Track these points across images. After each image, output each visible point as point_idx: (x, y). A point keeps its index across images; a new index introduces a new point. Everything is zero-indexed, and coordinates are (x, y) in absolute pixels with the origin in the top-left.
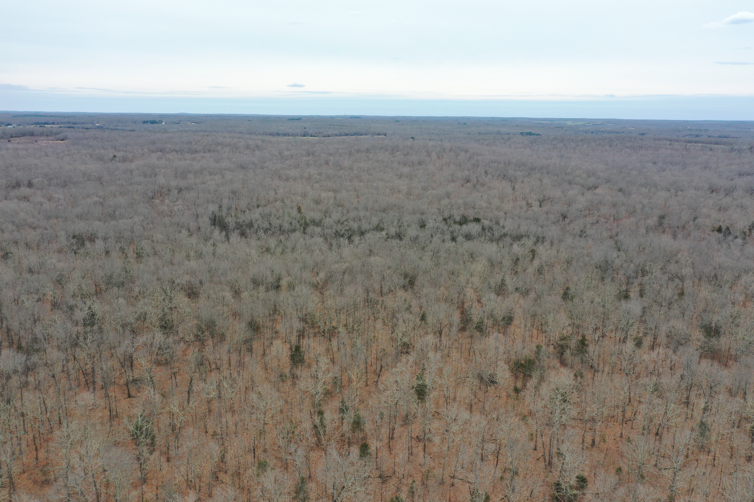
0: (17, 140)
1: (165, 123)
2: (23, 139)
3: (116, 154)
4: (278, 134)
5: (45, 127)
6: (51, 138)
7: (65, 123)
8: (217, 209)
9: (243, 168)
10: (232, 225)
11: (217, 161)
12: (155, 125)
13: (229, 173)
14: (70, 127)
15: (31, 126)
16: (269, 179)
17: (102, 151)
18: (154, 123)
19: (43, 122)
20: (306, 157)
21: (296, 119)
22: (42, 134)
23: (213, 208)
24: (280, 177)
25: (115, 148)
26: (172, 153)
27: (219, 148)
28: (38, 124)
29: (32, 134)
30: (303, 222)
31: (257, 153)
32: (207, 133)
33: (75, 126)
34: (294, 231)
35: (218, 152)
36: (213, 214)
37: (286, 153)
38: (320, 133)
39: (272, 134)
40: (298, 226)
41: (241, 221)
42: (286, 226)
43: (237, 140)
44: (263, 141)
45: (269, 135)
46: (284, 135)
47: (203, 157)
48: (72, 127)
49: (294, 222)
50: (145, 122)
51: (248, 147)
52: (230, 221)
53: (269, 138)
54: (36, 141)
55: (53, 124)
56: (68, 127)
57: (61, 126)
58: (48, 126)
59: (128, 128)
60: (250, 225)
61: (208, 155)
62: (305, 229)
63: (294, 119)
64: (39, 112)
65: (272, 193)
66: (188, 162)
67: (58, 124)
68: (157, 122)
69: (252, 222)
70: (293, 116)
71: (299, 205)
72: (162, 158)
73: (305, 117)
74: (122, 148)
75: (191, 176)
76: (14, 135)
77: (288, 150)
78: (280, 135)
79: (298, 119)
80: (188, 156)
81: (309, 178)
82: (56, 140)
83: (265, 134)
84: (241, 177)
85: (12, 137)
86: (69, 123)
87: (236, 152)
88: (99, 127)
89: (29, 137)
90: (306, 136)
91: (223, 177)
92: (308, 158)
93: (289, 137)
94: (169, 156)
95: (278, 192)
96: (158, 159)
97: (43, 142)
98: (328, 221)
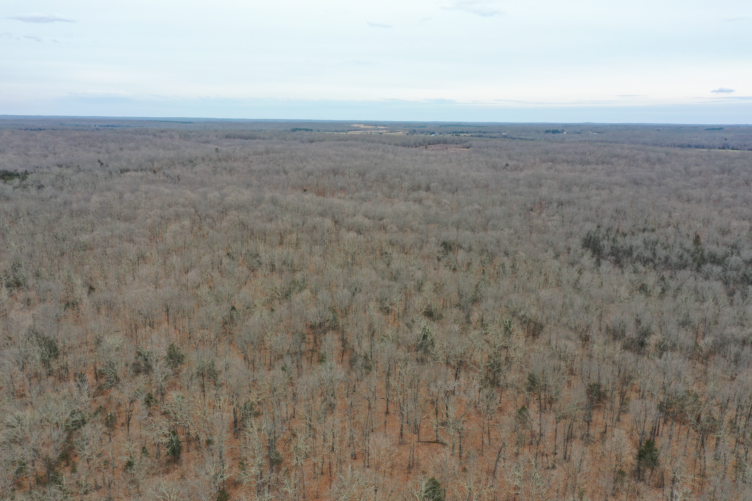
0: (433, 146)
1: (567, 133)
2: (438, 146)
3: (510, 163)
4: (689, 146)
5: (460, 136)
6: (459, 145)
7: (476, 132)
8: (594, 229)
9: (637, 184)
10: (607, 250)
11: (609, 174)
12: (556, 135)
13: (619, 188)
14: (479, 136)
15: (449, 135)
16: (664, 199)
17: (497, 160)
18: (555, 133)
19: (460, 131)
20: (719, 174)
21: (716, 129)
22: (453, 142)
23: (590, 227)
24: (679, 197)
25: (510, 157)
26: (563, 164)
27: (614, 160)
28: (455, 132)
29: (445, 142)
30: (698, 256)
31: (658, 167)
32: (605, 144)
33: (484, 135)
34: (684, 266)
35: (612, 165)
36: (588, 234)
37: (693, 169)
38: (745, 146)
39: (682, 146)
40: (690, 261)
41: (619, 246)
42: (674, 259)
43: (636, 152)
44: (667, 154)
45: (679, 146)
46: (697, 147)
47: (594, 169)
48: (481, 136)
49: (686, 255)
50: (547, 132)
51: (647, 160)
52: (606, 245)
53: (678, 150)
54: (447, 148)
55: (467, 133)
56: (478, 136)
57: (472, 134)
58: (463, 135)
59: (530, 138)
60: (629, 252)
61: (600, 167)
62: (699, 266)
63: (714, 129)
64: (461, 122)
65: (665, 216)
66: (577, 173)
67: (471, 132)
68: (558, 132)
69: (631, 249)
70: (713, 126)
71: (698, 233)
72: (551, 168)
73: (728, 126)
74: (516, 157)
75: (576, 189)
76: (431, 143)
77: (697, 165)
78: (692, 146)
79: (720, 129)
80: (579, 167)
81: (719, 200)
82: (462, 148)
83: (674, 146)
84: (631, 193)
85: (429, 144)
86: (480, 132)
87: (633, 166)
88: (505, 137)
89: (442, 145)
90: (725, 149)
91: (611, 192)
92: (721, 176)
93: (702, 150)
94: (558, 167)
95: (673, 215)
96: (549, 169)
97: (452, 150)
98: (734, 260)
